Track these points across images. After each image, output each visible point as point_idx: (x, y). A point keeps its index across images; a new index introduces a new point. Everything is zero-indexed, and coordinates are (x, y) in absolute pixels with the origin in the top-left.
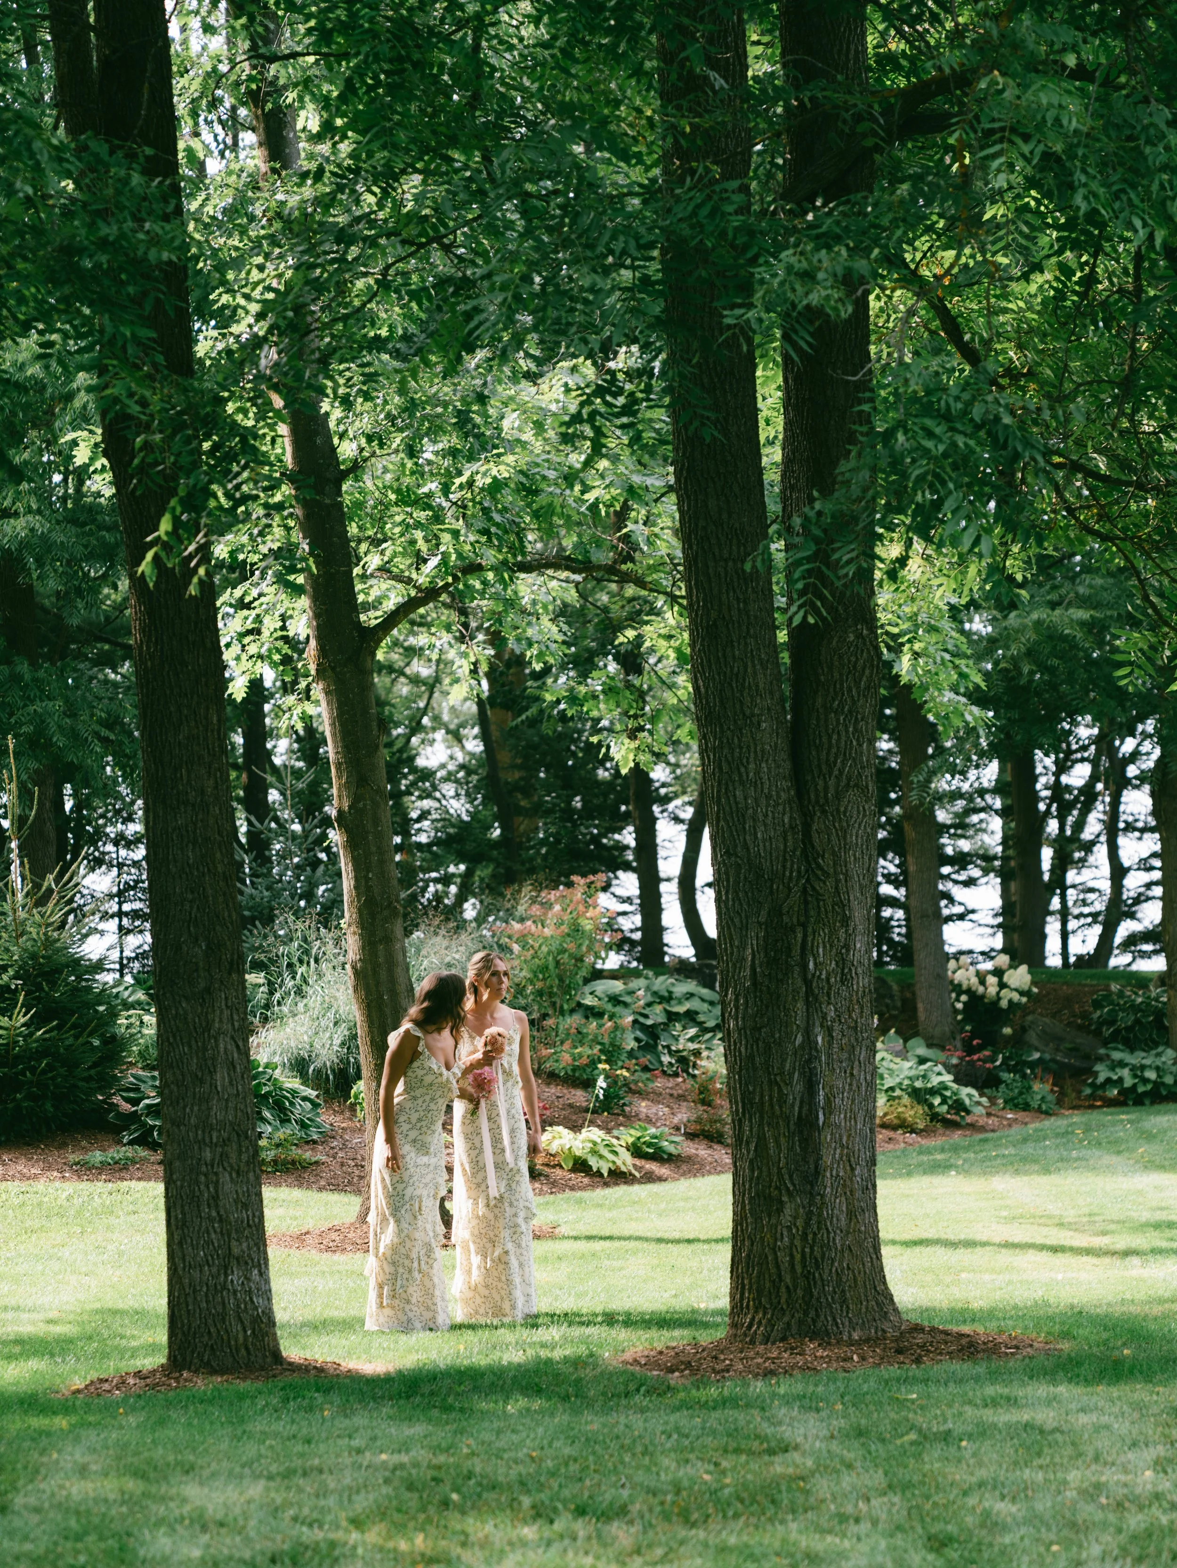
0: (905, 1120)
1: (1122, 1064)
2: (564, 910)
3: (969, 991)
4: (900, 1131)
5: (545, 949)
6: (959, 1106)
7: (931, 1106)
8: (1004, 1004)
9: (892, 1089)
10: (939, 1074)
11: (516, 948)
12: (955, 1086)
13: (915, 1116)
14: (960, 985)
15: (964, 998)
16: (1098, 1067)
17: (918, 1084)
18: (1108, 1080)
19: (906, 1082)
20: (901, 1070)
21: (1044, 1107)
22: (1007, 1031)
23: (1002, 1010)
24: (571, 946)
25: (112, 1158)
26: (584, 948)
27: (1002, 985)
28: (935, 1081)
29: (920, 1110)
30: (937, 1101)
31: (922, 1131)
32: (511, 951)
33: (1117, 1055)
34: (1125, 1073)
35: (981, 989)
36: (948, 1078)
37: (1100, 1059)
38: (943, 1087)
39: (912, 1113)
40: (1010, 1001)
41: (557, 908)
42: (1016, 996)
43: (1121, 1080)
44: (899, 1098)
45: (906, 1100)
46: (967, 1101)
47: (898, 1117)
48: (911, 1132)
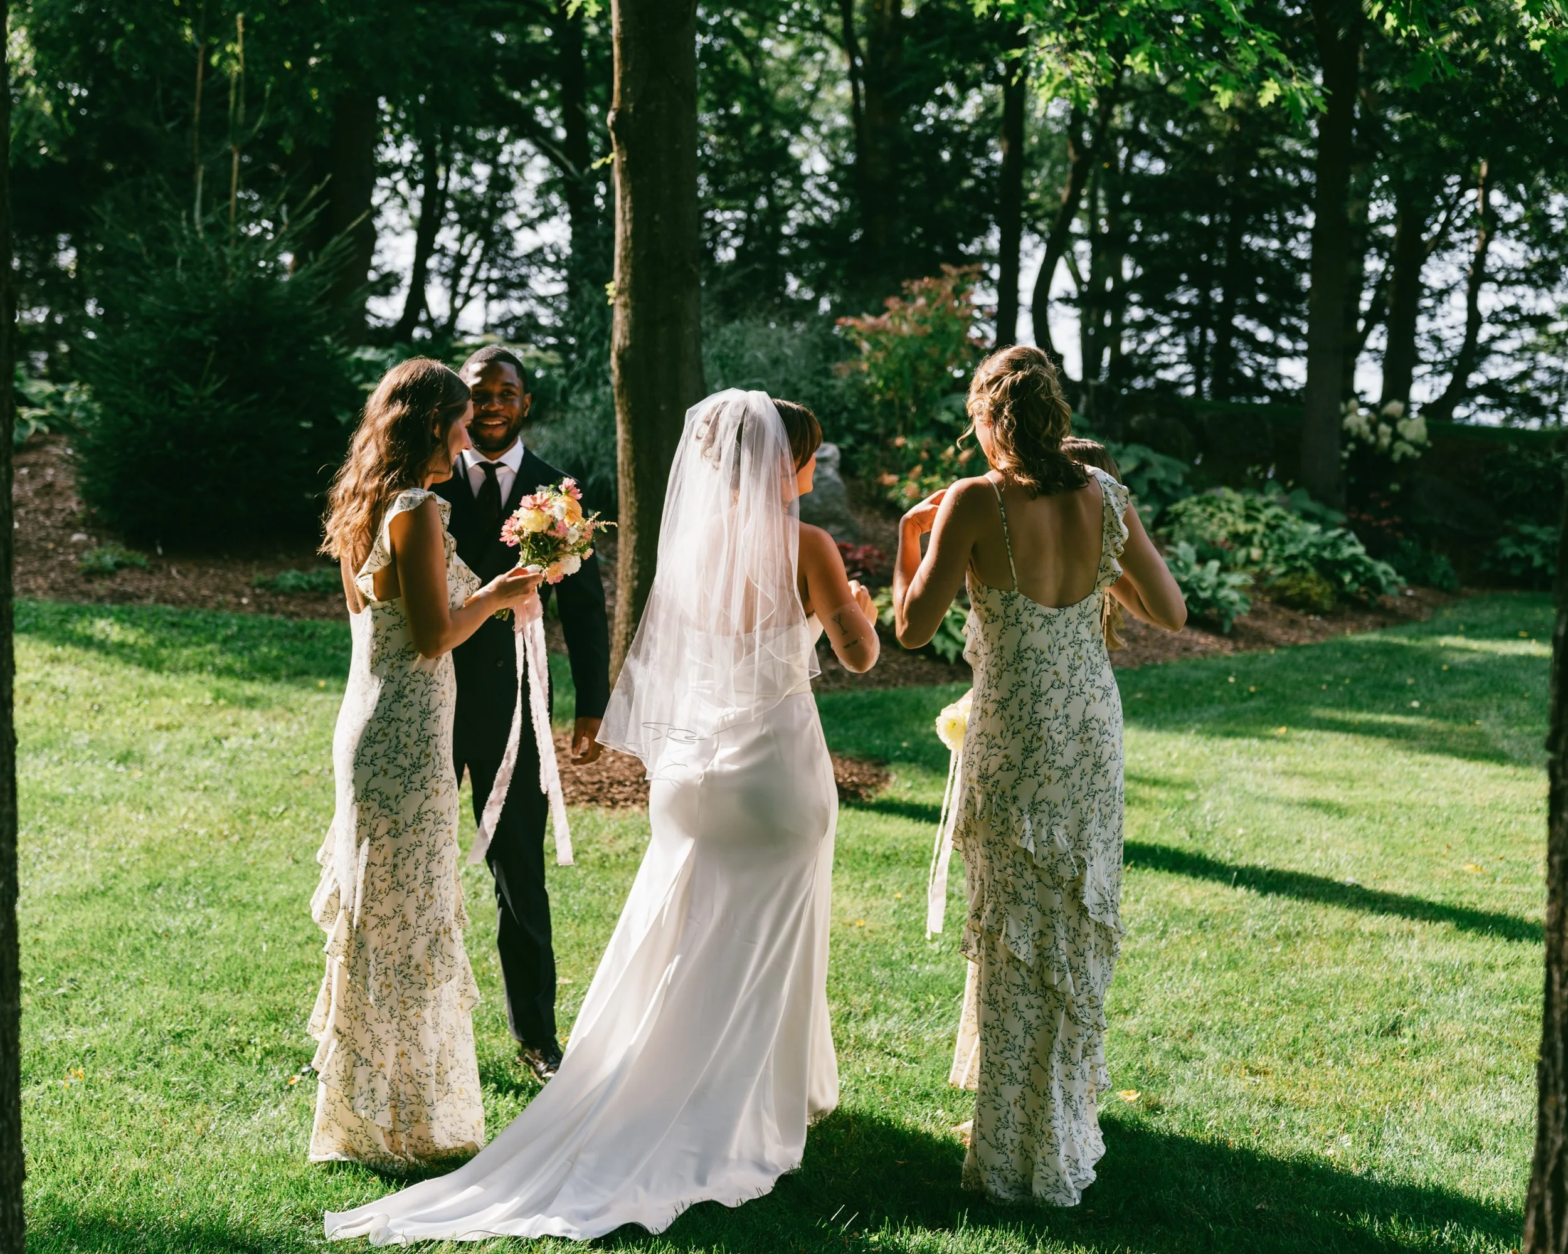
0: (1309, 597)
1: (1531, 539)
2: (929, 305)
3: (1359, 439)
4: (1301, 612)
5: (901, 351)
6: (1373, 584)
7: (1341, 583)
8: (1396, 457)
9: (1293, 557)
10: (1352, 544)
11: (866, 346)
12: (1368, 560)
13: (1322, 595)
14: (1349, 431)
15: (1351, 446)
16: (1504, 541)
17: (1327, 554)
18: (1515, 557)
19: (1313, 551)
20: (1305, 534)
21: (1445, 584)
22: (1395, 487)
23: (1392, 463)
24: (934, 351)
25: (309, 582)
26: (949, 355)
27: (1396, 436)
28: (1347, 551)
29: (1327, 587)
30: (1347, 578)
31: (1330, 613)
32: (858, 351)
33: (1527, 529)
34: (1532, 549)
35: (1372, 439)
36: (1360, 550)
37: (1506, 532)
38: (1355, 560)
39: (1319, 590)
40: (1404, 455)
41: (921, 301)
42: (1410, 450)
43: (1529, 558)
44: (1303, 570)
45: (1312, 573)
46: (1384, 581)
47: (1300, 594)
48: (1316, 613)
